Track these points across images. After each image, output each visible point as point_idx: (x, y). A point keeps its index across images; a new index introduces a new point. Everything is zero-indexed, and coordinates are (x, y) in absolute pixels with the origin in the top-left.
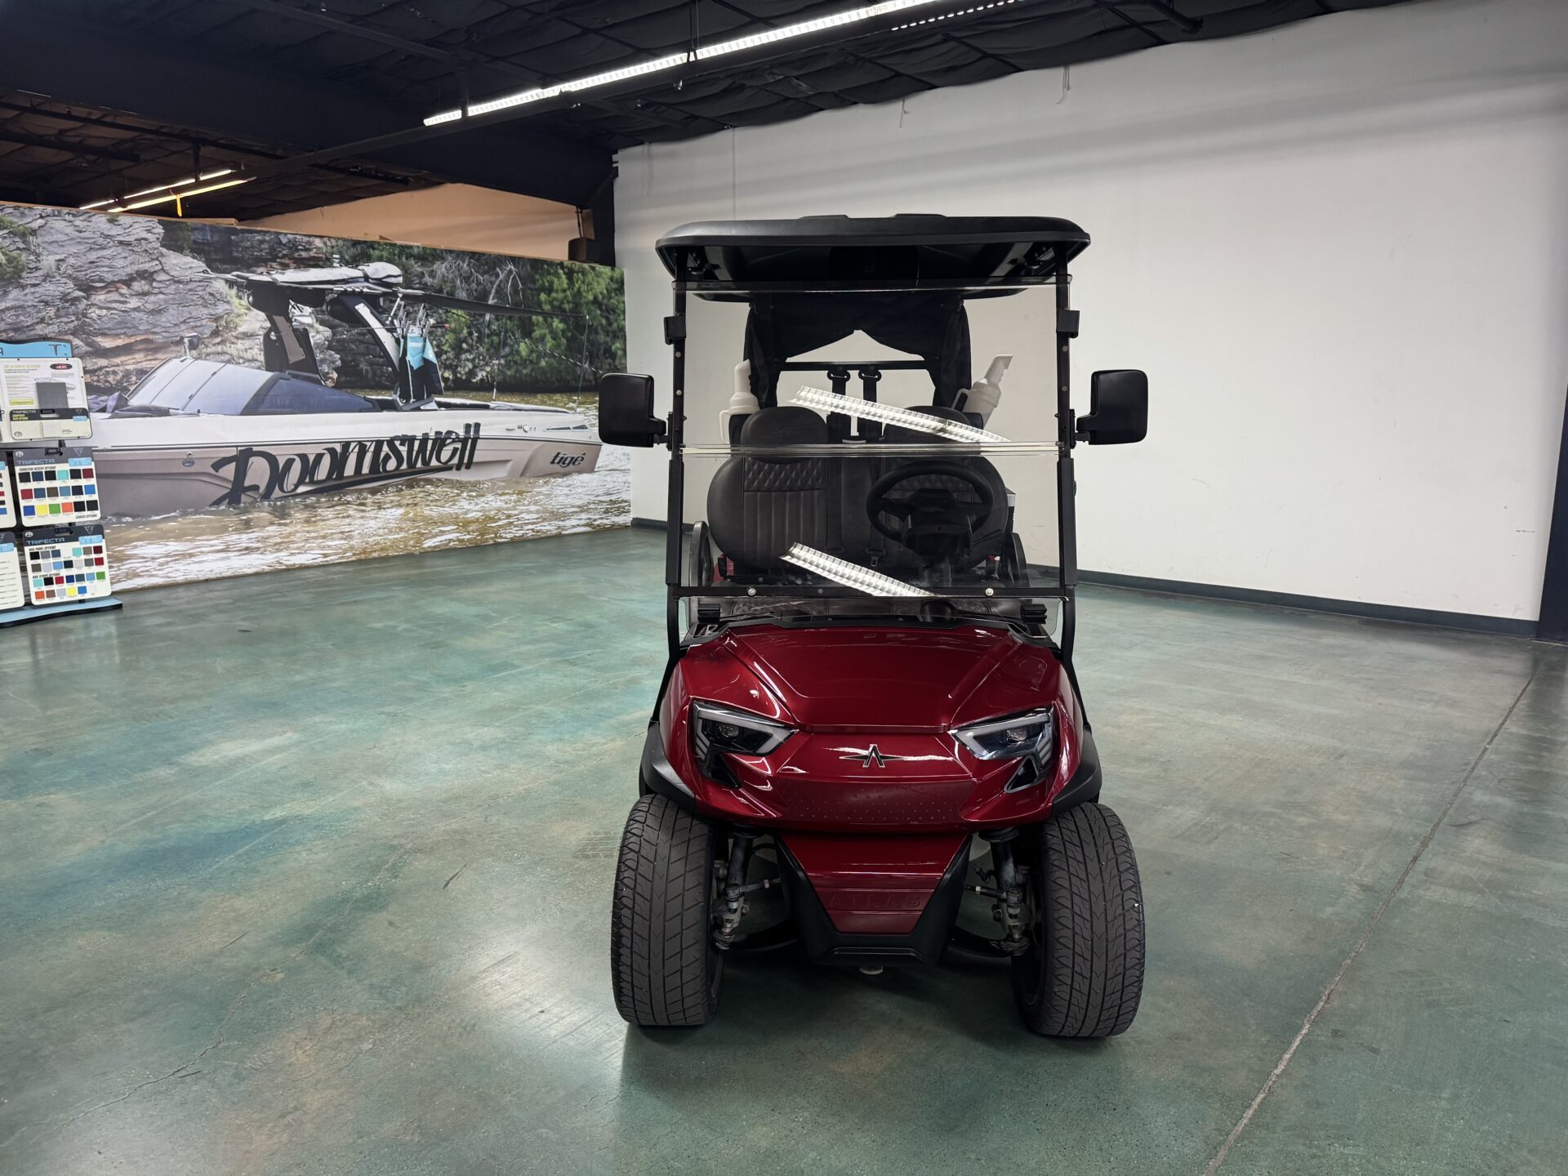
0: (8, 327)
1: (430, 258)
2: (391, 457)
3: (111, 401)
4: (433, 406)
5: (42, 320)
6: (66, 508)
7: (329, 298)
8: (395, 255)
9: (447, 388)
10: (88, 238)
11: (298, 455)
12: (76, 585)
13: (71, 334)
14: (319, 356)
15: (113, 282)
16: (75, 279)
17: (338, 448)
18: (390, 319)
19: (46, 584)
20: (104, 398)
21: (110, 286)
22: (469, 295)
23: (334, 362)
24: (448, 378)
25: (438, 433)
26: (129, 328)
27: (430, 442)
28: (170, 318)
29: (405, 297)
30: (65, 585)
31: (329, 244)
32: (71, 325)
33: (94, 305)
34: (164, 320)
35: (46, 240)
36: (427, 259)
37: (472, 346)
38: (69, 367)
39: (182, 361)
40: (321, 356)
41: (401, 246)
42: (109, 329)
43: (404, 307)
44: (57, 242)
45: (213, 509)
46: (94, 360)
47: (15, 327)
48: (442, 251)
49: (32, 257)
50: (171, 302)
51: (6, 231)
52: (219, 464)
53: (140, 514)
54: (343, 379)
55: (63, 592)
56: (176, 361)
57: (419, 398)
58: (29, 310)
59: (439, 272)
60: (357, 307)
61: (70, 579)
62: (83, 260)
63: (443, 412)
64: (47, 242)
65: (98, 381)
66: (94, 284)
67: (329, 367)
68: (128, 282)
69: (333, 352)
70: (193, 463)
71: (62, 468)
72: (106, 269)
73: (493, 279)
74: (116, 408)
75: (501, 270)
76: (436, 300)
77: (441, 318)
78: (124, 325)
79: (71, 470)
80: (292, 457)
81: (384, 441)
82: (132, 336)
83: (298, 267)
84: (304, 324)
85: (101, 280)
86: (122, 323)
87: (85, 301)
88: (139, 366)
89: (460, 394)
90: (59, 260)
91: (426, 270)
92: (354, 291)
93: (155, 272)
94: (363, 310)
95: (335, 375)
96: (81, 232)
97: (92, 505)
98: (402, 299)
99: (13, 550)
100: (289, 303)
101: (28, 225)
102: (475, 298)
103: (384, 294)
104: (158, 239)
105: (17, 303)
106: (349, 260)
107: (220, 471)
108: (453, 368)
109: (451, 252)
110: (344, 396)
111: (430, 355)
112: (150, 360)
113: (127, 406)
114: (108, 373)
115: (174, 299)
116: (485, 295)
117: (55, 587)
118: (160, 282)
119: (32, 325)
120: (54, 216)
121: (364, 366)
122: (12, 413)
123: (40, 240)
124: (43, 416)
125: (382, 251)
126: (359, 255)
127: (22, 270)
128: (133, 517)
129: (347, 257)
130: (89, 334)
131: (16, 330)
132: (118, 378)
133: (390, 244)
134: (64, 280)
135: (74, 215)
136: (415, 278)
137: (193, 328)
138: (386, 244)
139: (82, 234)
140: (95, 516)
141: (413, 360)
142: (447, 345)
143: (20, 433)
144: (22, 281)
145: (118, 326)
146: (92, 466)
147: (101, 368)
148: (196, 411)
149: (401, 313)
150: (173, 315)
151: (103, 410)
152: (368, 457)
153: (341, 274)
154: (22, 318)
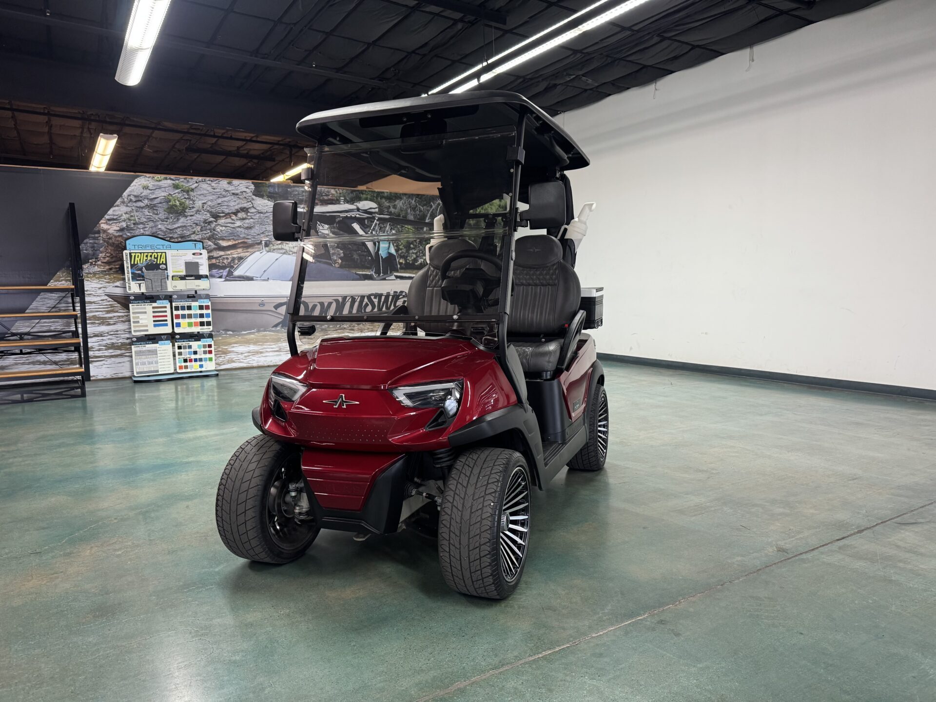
0: (178, 236)
1: (394, 198)
2: (368, 305)
3: (225, 273)
4: (393, 277)
5: (194, 233)
6: (196, 324)
7: (337, 220)
8: (374, 197)
9: (401, 268)
10: (218, 192)
11: (319, 303)
12: (198, 363)
13: (208, 239)
14: (332, 251)
15: (229, 213)
16: (211, 212)
17: (340, 299)
18: (371, 231)
19: (184, 362)
20: (222, 271)
21: (227, 215)
22: (415, 218)
23: (339, 255)
24: (402, 263)
25: (395, 292)
26: (235, 236)
27: (391, 297)
28: (256, 231)
29: (379, 219)
30: (193, 363)
31: (338, 192)
32: (208, 235)
33: (219, 225)
34: (253, 232)
35: (198, 193)
36: (392, 199)
37: (416, 246)
38: (201, 254)
39: (261, 253)
40: (333, 251)
41: (378, 192)
42: (225, 237)
43: (379, 225)
44: (203, 194)
45: (273, 329)
46: (218, 252)
47: (181, 236)
48: (400, 194)
49: (191, 202)
50: (256, 223)
51: (180, 190)
52: (277, 306)
53: (236, 330)
54: (344, 263)
55: (192, 367)
56: (258, 253)
57: (385, 273)
58: (188, 227)
59: (398, 206)
60: (352, 225)
61: (196, 360)
62: (215, 203)
63: (399, 281)
64: (198, 194)
65: (219, 263)
66: (220, 215)
67: (337, 257)
68: (236, 214)
69: (339, 250)
70: (264, 305)
71: (195, 304)
72: (226, 207)
73: (429, 208)
74: (227, 276)
75: (433, 203)
76: (397, 221)
77: (399, 230)
78: (233, 235)
79: (199, 306)
80: (316, 303)
81: (365, 296)
82: (237, 240)
83: (322, 205)
84: (324, 234)
85: (223, 213)
86: (232, 234)
87: (215, 223)
88: (239, 255)
89: (408, 271)
90: (203, 203)
91: (391, 205)
92: (351, 216)
93: (249, 208)
94: (356, 226)
95: (340, 261)
96: (214, 189)
97: (209, 324)
98: (377, 220)
99: (169, 344)
100: (317, 223)
101: (190, 187)
102: (418, 219)
103: (368, 218)
104: (251, 191)
105: (183, 225)
106: (349, 200)
107: (278, 309)
108: (405, 258)
109: (405, 194)
110: (345, 272)
111: (393, 251)
112: (245, 252)
113: (233, 275)
114: (224, 258)
115: (258, 221)
116: (424, 217)
117: (188, 364)
118: (251, 213)
119: (190, 235)
120: (202, 181)
121: (356, 257)
122: (173, 277)
123: (195, 194)
124: (187, 278)
125: (367, 195)
126: (354, 197)
127: (186, 209)
128: (233, 331)
129: (348, 199)
130: (216, 239)
131: (182, 237)
132: (229, 261)
133: (372, 191)
134: (206, 213)
135: (212, 181)
136: (384, 209)
137: (267, 236)
138: (369, 191)
139: (215, 190)
140: (209, 329)
141: (383, 253)
142: (402, 246)
143: (176, 287)
144: (186, 214)
145: (230, 235)
146: (209, 304)
147: (221, 256)
148: (267, 279)
149: (377, 228)
150: (257, 230)
151: (221, 277)
152: (356, 304)
153: (344, 208)
154: (185, 231)
